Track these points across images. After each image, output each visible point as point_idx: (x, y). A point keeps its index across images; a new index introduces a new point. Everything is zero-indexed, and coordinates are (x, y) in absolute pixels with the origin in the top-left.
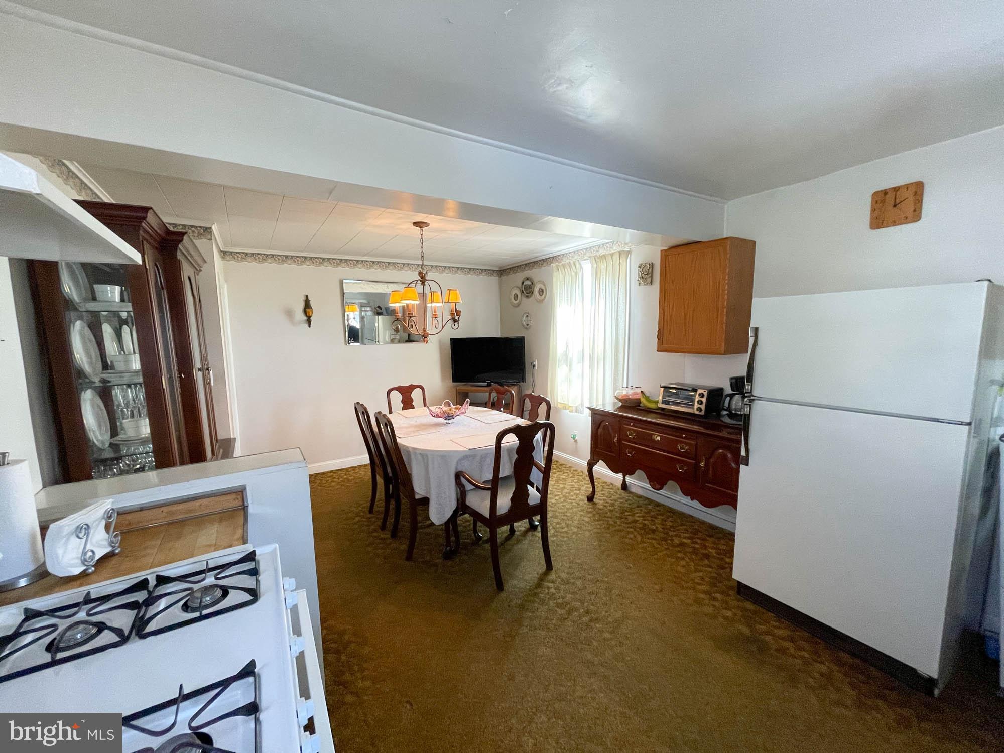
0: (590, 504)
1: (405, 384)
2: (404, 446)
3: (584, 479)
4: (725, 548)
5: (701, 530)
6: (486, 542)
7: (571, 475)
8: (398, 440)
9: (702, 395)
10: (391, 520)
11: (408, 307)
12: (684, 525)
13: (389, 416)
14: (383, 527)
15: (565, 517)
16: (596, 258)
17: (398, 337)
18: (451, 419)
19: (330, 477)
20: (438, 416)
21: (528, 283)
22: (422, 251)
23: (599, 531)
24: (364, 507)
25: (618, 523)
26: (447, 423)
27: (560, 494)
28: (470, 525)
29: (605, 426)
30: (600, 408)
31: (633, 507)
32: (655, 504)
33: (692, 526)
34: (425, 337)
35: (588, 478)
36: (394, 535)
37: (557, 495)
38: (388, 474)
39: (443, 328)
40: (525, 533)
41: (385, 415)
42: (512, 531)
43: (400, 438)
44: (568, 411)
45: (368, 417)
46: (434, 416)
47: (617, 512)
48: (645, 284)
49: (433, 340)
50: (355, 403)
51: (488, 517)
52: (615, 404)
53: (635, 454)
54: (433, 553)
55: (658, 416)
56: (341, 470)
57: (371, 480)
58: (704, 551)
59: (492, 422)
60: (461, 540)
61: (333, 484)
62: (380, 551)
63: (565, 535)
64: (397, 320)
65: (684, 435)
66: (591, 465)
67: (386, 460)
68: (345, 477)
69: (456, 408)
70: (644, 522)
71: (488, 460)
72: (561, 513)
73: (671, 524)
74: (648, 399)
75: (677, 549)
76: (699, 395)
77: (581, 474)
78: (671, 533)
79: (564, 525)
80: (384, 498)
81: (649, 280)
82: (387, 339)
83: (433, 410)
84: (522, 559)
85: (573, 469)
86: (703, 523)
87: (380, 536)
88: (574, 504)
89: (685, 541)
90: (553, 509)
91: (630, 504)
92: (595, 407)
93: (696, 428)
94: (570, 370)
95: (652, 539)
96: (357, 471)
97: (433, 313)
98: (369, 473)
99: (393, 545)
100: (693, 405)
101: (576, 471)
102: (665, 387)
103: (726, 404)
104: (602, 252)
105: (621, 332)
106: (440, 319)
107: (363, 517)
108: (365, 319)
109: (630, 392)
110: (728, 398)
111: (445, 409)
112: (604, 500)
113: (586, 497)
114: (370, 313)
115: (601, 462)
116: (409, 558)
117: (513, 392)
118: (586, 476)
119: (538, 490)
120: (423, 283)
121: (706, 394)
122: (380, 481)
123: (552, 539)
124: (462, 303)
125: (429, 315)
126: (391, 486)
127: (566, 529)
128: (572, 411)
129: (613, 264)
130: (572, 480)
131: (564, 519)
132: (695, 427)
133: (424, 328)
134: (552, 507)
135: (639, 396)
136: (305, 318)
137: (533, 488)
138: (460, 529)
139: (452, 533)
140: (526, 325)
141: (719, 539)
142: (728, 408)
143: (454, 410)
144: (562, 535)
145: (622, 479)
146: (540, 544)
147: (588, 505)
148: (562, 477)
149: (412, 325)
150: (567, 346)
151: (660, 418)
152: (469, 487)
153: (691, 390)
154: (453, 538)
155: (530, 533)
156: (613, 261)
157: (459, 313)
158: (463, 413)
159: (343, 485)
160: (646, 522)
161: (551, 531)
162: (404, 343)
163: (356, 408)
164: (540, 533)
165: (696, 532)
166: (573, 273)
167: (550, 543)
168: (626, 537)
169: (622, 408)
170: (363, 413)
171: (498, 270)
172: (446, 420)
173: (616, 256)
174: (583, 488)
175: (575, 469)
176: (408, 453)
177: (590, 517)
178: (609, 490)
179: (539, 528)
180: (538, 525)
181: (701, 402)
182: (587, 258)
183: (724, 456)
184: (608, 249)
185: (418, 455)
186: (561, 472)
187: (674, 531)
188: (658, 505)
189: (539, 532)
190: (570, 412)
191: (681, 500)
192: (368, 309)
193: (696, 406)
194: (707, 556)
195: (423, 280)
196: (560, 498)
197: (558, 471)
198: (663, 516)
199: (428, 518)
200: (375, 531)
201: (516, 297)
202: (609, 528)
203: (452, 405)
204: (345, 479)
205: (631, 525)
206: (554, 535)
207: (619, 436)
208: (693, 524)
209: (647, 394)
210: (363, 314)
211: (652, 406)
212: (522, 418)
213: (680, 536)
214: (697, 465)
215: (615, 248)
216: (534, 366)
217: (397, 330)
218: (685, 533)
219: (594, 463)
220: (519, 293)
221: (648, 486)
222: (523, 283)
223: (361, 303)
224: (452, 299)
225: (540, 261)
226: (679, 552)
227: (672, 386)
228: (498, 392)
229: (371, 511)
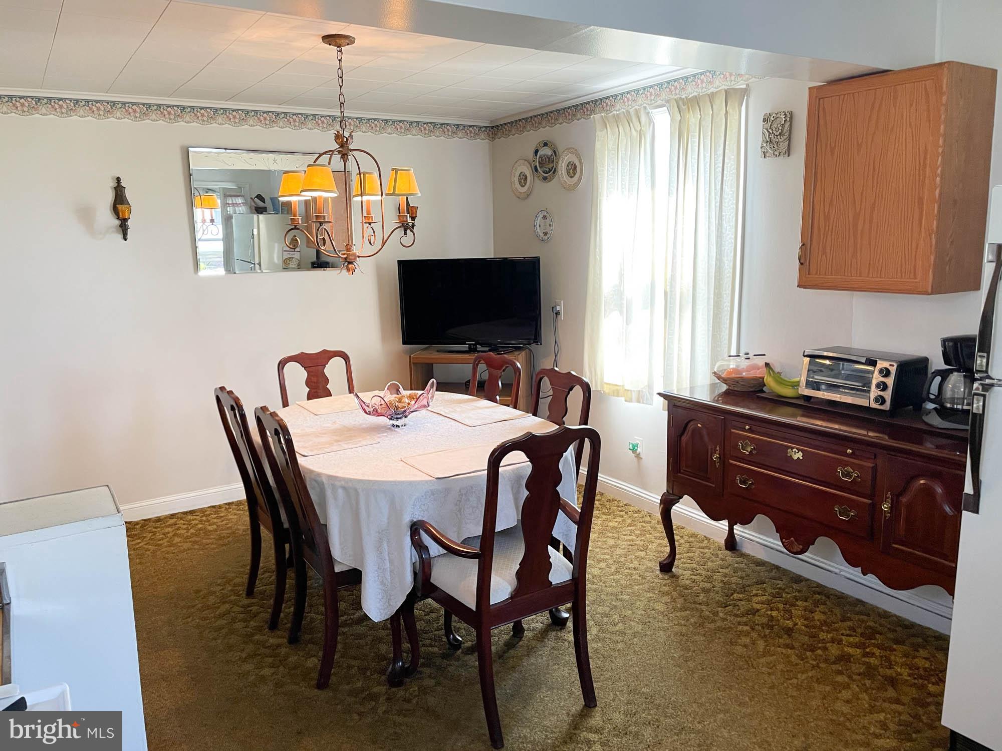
0: (666, 577)
1: (313, 349)
2: (311, 471)
3: (655, 529)
4: (927, 666)
5: (880, 629)
6: (470, 651)
7: (629, 521)
8: (300, 460)
9: (886, 373)
10: (288, 609)
11: (315, 203)
12: (849, 619)
13: (283, 413)
14: (273, 624)
15: (619, 604)
16: (681, 103)
17: (297, 255)
18: (400, 418)
19: (170, 526)
20: (376, 413)
21: (547, 151)
22: (341, 94)
23: (684, 630)
24: (238, 585)
25: (721, 615)
26: (393, 426)
27: (608, 557)
28: (438, 618)
29: (696, 431)
30: (685, 394)
31: (749, 582)
32: (792, 578)
33: (863, 621)
34: (349, 262)
35: (661, 527)
36: (294, 640)
37: (602, 560)
38: (282, 524)
39: (384, 244)
40: (543, 634)
41: (274, 415)
42: (518, 630)
43: (304, 456)
44: (623, 399)
45: (243, 417)
46: (369, 414)
47: (717, 592)
48: (777, 153)
49: (365, 268)
50: (216, 389)
51: (474, 609)
52: (713, 386)
53: (752, 484)
54: (368, 674)
55: (800, 412)
56: (192, 512)
57: (249, 532)
58: (889, 672)
59: (479, 423)
60: (422, 649)
61: (177, 540)
62: (267, 671)
63: (620, 638)
64: (295, 228)
65: (849, 451)
66: (667, 504)
67: (277, 495)
68: (200, 526)
69: (411, 397)
70: (769, 613)
71: (473, 499)
72: (612, 594)
73: (823, 617)
74: (778, 377)
75: (834, 667)
76: (881, 371)
77: (648, 519)
78: (822, 635)
79: (616, 617)
80: (274, 567)
81: (784, 146)
82: (277, 259)
83: (367, 401)
84: (537, 685)
85: (632, 509)
86: (886, 615)
87: (267, 641)
88: (637, 577)
89: (850, 650)
90: (594, 586)
91: (742, 578)
92: (675, 391)
93: (871, 437)
94: (628, 321)
95: (787, 646)
96: (222, 515)
97: (365, 215)
98: (247, 518)
99: (293, 659)
100: (869, 391)
101: (638, 512)
102: (811, 356)
103: (934, 389)
104: (691, 91)
105: (728, 248)
106: (377, 227)
107: (235, 603)
108: (233, 220)
109: (743, 364)
110: (938, 379)
111: (390, 397)
112: (692, 569)
113: (658, 565)
114: (242, 209)
115: (686, 497)
116: (323, 683)
117: (519, 365)
118: (658, 522)
119: (567, 553)
120: (344, 156)
121: (893, 370)
122: (266, 535)
123: (595, 645)
124: (420, 195)
125: (356, 218)
126: (287, 546)
127: (620, 626)
128: (630, 401)
129: (712, 114)
130: (631, 531)
131: (616, 607)
132: (871, 434)
133: (347, 245)
134: (593, 583)
135: (762, 372)
136: (118, 222)
137: (558, 551)
138: (419, 625)
139: (404, 634)
140: (542, 235)
141: (916, 647)
142: (937, 397)
143: (407, 401)
144: (615, 638)
145: (727, 528)
146: (571, 657)
147: (664, 579)
148: (611, 524)
149: (324, 239)
150: (621, 276)
151: (803, 416)
152: (435, 549)
153: (864, 361)
154: (406, 646)
155: (552, 634)
156: (713, 110)
157: (412, 211)
158: (425, 406)
159: (195, 542)
160: (774, 613)
161: (592, 631)
162: (308, 270)
163: (218, 400)
164: (572, 633)
165: (871, 634)
166: (634, 133)
167: (590, 654)
168: (736, 644)
169: (728, 395)
170: (233, 408)
171: (486, 127)
172: (391, 419)
173: (720, 101)
174: (652, 547)
175: (637, 508)
176: (321, 486)
177: (666, 603)
178: (702, 550)
179: (570, 624)
180: (567, 618)
181: (883, 386)
182: (664, 102)
183: (928, 492)
184: (704, 85)
185: (340, 491)
186: (609, 514)
187: (828, 632)
188: (798, 579)
189: (569, 632)
190: (626, 401)
191: (841, 570)
192: (240, 200)
193: (874, 392)
194: (893, 682)
195: (344, 149)
196: (608, 567)
197: (604, 513)
198: (806, 601)
199: (358, 605)
200: (259, 629)
201: (523, 179)
202: (702, 625)
203: (401, 389)
204: (201, 529)
205: (745, 619)
206: (598, 639)
207: (723, 449)
208: (865, 618)
209: (777, 370)
210: (230, 210)
211: (787, 392)
212: (535, 414)
213: (840, 642)
214: (875, 508)
215: (717, 83)
216: (558, 313)
217: (294, 243)
218: (850, 636)
219: (675, 500)
220: (528, 172)
221: (777, 543)
222: (536, 152)
223: (224, 188)
224: (401, 188)
225: (569, 108)
226: (840, 673)
227: (825, 354)
228: (490, 364)
229: (250, 593)
